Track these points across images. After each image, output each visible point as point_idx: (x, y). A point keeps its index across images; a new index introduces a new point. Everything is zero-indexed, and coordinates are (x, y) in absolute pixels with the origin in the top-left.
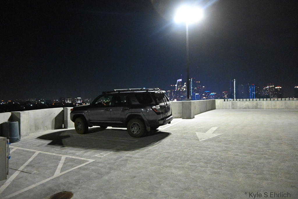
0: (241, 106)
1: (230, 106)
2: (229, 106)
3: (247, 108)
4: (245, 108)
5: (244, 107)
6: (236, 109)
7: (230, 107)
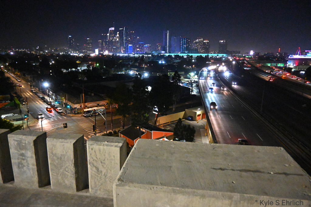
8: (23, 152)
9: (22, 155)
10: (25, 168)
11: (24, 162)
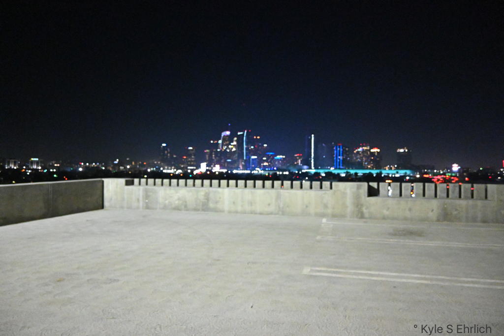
0: (167, 202)
1: (141, 199)
2: (138, 200)
3: (183, 207)
4: (177, 208)
5: (173, 206)
6: (153, 209)
7: (141, 204)
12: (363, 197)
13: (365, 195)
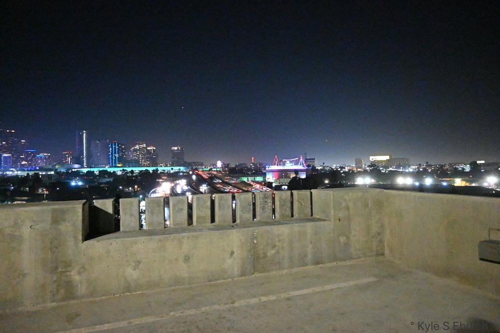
8: (266, 200)
9: (266, 202)
10: (266, 210)
11: (266, 206)
12: (71, 243)
13: (75, 237)
